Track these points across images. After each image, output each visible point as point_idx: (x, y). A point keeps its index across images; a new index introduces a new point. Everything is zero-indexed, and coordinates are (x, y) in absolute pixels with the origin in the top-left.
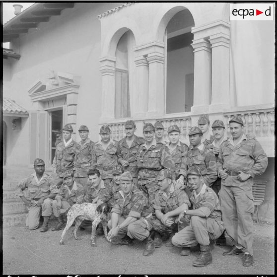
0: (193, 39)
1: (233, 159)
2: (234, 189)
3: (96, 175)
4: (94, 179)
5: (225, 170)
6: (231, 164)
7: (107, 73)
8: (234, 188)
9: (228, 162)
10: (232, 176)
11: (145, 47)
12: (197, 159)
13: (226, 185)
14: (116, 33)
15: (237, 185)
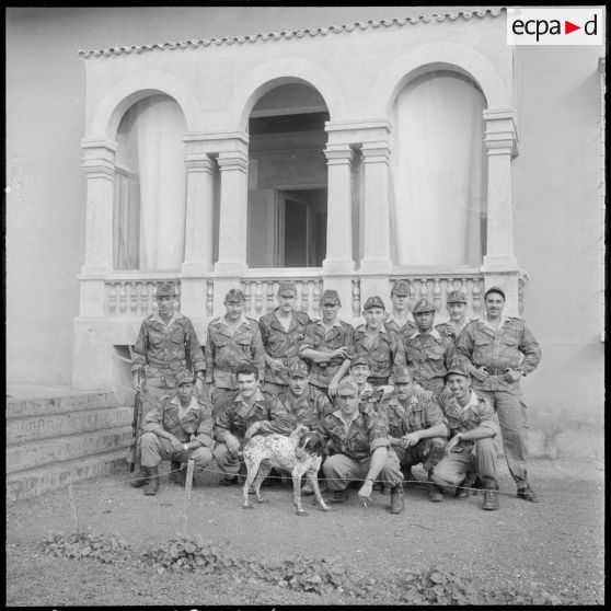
0: (327, 141)
1: (497, 351)
2: (498, 395)
3: (253, 375)
4: (249, 382)
5: (483, 367)
6: (496, 358)
7: (102, 175)
8: (500, 394)
9: (489, 355)
10: (496, 377)
11: (213, 137)
12: (433, 352)
13: (488, 389)
14: (129, 97)
15: (505, 389)
